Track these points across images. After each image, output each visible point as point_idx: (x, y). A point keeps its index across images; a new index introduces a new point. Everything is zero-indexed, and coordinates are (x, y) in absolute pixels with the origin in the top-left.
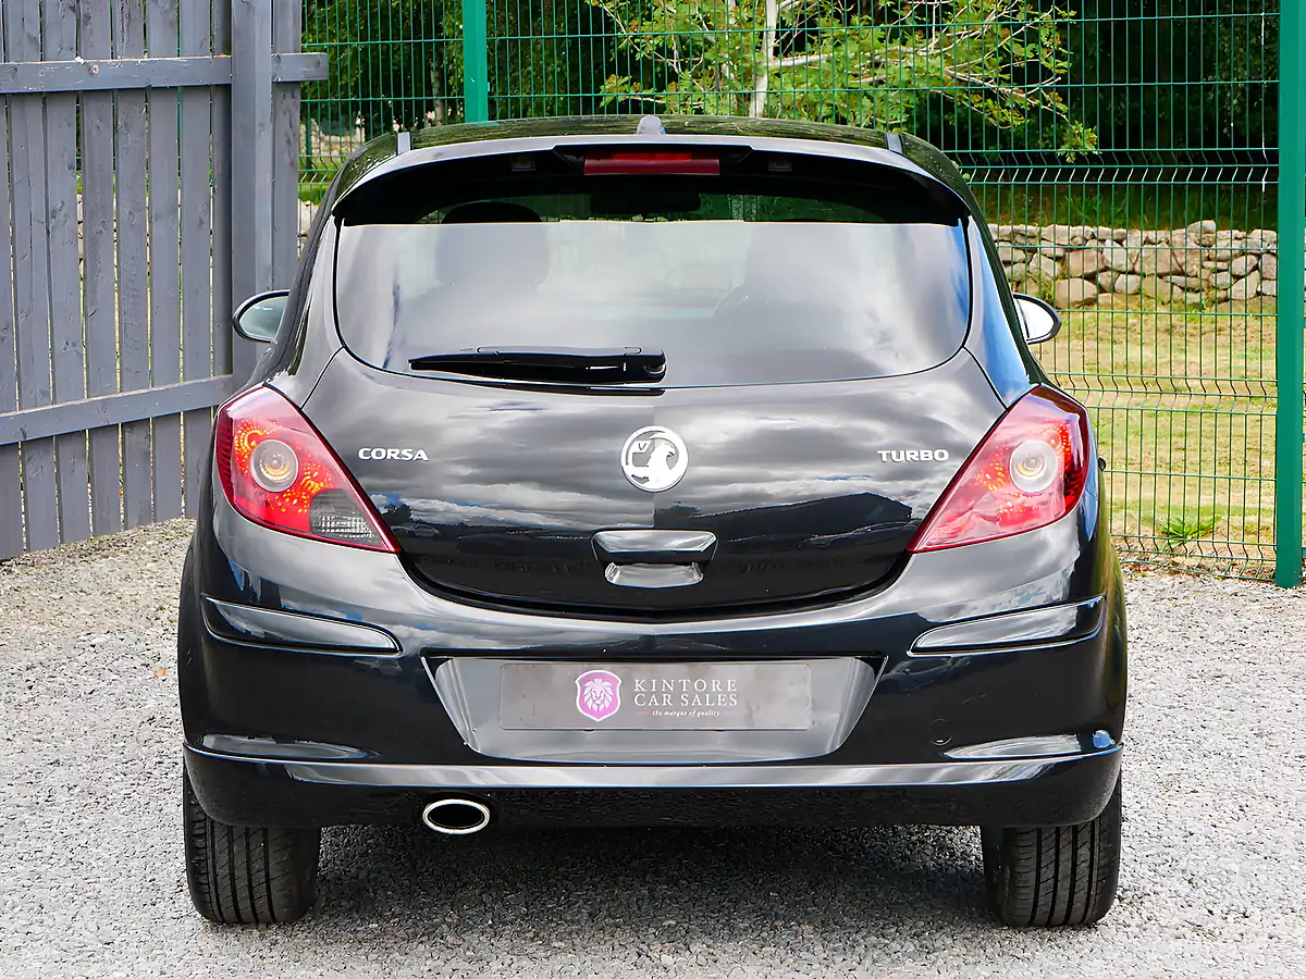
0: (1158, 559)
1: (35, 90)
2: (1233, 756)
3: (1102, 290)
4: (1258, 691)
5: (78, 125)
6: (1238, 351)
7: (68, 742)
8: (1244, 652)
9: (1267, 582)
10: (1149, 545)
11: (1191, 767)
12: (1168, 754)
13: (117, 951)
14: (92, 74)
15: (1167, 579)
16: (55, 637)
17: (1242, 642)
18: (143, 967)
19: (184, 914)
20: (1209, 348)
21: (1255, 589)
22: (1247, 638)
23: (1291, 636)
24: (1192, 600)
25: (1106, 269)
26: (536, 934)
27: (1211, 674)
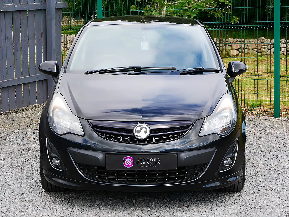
0: (248, 112)
1: (3, 11)
2: (262, 155)
3: (240, 52)
4: (269, 141)
5: (12, 18)
6: (269, 65)
7: (7, 154)
8: (266, 132)
9: (272, 116)
10: (247, 108)
11: (253, 158)
12: (248, 155)
13: (14, 201)
14: (15, 7)
15: (250, 116)
16: (7, 131)
17: (266, 130)
18: (19, 204)
19: (29, 192)
20: (263, 65)
21: (269, 118)
22: (267, 129)
23: (277, 128)
24: (256, 121)
25: (241, 48)
26: (106, 197)
27: (259, 137)
